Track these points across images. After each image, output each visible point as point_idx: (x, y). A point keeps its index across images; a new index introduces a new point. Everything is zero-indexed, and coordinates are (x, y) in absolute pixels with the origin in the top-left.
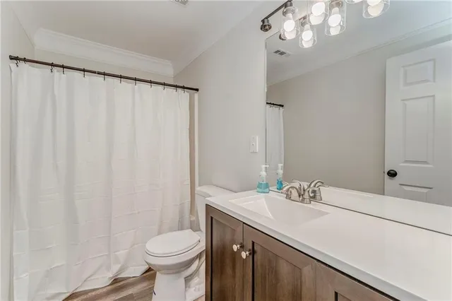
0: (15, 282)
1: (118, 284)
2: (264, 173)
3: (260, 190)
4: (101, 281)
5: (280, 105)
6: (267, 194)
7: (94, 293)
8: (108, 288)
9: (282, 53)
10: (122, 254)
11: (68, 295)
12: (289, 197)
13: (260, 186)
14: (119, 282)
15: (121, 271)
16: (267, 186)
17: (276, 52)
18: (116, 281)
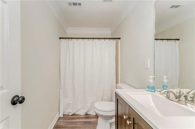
0: (60, 105)
1: (87, 116)
2: (151, 81)
3: (149, 90)
4: (82, 113)
5: (176, 39)
6: (153, 93)
7: (79, 116)
8: (84, 116)
9: (177, 6)
10: (89, 105)
11: (72, 114)
12: (168, 97)
13: (149, 87)
14: (87, 115)
15: (88, 111)
16: (153, 88)
17: (172, 7)
18: (86, 114)
